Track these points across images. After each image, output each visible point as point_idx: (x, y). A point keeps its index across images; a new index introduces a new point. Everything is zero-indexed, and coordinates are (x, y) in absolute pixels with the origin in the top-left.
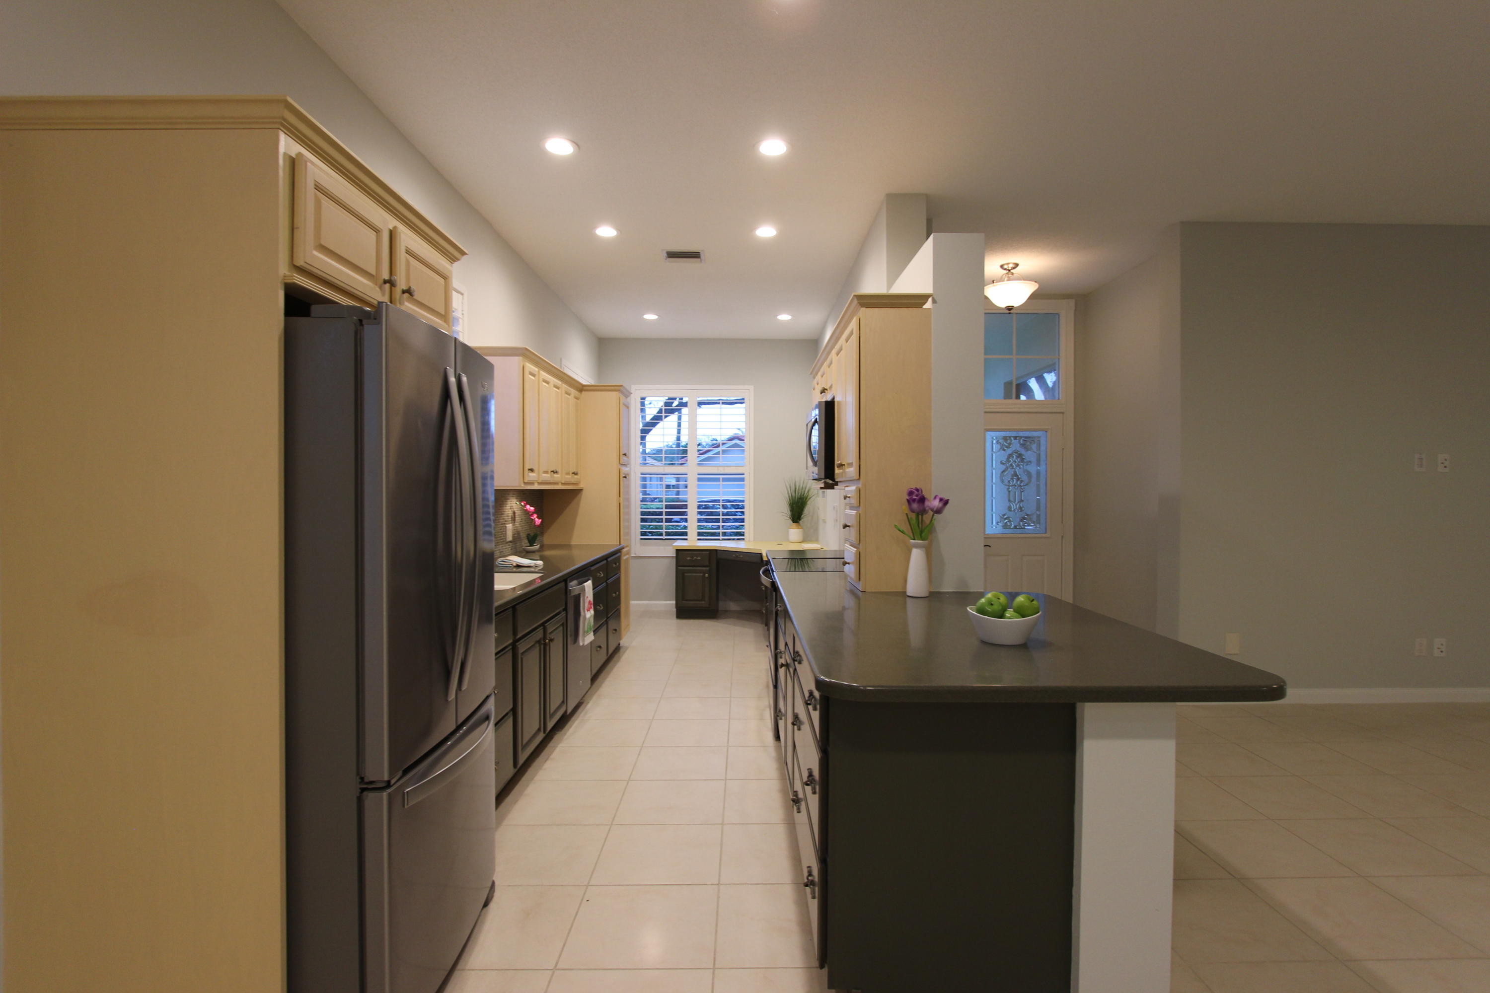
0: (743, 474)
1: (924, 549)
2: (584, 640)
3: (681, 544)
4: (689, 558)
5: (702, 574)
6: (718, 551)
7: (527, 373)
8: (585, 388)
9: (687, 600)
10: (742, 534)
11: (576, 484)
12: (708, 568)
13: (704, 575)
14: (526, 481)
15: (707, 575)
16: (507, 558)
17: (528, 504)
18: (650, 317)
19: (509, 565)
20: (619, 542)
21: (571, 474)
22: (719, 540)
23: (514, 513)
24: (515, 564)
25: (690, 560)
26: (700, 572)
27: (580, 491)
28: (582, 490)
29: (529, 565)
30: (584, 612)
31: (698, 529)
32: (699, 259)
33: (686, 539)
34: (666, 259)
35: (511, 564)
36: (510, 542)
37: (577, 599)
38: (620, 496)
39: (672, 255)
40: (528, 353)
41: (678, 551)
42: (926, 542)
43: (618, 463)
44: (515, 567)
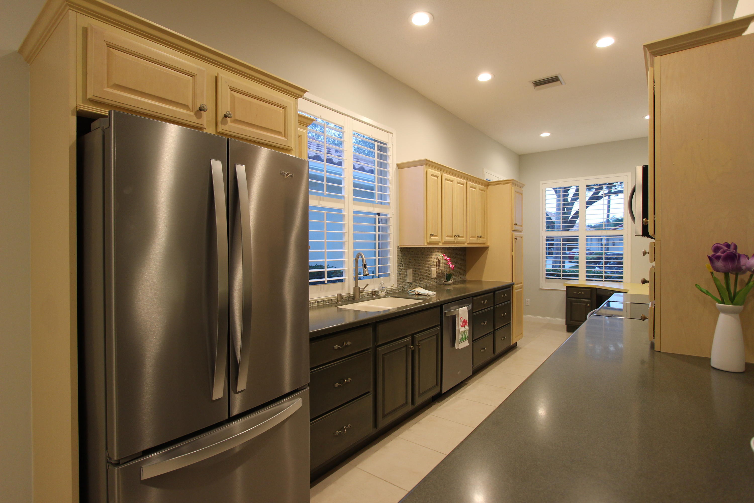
0: (622, 236)
1: (737, 316)
2: (458, 346)
3: (572, 283)
4: (575, 293)
5: (585, 304)
6: (597, 289)
7: (429, 175)
8: (490, 184)
9: (573, 320)
10: (622, 278)
11: (484, 244)
12: (589, 300)
13: (586, 305)
14: (428, 242)
15: (589, 305)
16: (414, 289)
17: (446, 255)
18: (545, 135)
19: (414, 293)
20: (511, 279)
21: (476, 237)
22: (602, 281)
23: (439, 261)
24: (417, 293)
25: (576, 293)
26: (584, 302)
27: (486, 248)
28: (489, 247)
29: (424, 294)
30: (459, 326)
31: (586, 273)
32: (558, 82)
33: (578, 280)
34: (535, 88)
35: (415, 293)
36: (435, 278)
37: (454, 319)
38: (512, 251)
39: (538, 84)
40: (429, 163)
41: (567, 287)
42: (740, 307)
43: (511, 229)
44: (417, 295)
